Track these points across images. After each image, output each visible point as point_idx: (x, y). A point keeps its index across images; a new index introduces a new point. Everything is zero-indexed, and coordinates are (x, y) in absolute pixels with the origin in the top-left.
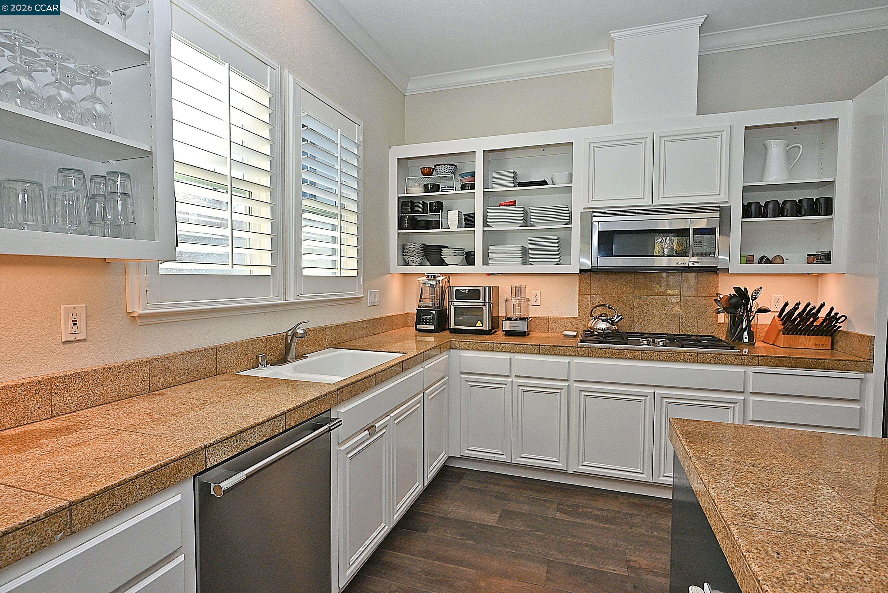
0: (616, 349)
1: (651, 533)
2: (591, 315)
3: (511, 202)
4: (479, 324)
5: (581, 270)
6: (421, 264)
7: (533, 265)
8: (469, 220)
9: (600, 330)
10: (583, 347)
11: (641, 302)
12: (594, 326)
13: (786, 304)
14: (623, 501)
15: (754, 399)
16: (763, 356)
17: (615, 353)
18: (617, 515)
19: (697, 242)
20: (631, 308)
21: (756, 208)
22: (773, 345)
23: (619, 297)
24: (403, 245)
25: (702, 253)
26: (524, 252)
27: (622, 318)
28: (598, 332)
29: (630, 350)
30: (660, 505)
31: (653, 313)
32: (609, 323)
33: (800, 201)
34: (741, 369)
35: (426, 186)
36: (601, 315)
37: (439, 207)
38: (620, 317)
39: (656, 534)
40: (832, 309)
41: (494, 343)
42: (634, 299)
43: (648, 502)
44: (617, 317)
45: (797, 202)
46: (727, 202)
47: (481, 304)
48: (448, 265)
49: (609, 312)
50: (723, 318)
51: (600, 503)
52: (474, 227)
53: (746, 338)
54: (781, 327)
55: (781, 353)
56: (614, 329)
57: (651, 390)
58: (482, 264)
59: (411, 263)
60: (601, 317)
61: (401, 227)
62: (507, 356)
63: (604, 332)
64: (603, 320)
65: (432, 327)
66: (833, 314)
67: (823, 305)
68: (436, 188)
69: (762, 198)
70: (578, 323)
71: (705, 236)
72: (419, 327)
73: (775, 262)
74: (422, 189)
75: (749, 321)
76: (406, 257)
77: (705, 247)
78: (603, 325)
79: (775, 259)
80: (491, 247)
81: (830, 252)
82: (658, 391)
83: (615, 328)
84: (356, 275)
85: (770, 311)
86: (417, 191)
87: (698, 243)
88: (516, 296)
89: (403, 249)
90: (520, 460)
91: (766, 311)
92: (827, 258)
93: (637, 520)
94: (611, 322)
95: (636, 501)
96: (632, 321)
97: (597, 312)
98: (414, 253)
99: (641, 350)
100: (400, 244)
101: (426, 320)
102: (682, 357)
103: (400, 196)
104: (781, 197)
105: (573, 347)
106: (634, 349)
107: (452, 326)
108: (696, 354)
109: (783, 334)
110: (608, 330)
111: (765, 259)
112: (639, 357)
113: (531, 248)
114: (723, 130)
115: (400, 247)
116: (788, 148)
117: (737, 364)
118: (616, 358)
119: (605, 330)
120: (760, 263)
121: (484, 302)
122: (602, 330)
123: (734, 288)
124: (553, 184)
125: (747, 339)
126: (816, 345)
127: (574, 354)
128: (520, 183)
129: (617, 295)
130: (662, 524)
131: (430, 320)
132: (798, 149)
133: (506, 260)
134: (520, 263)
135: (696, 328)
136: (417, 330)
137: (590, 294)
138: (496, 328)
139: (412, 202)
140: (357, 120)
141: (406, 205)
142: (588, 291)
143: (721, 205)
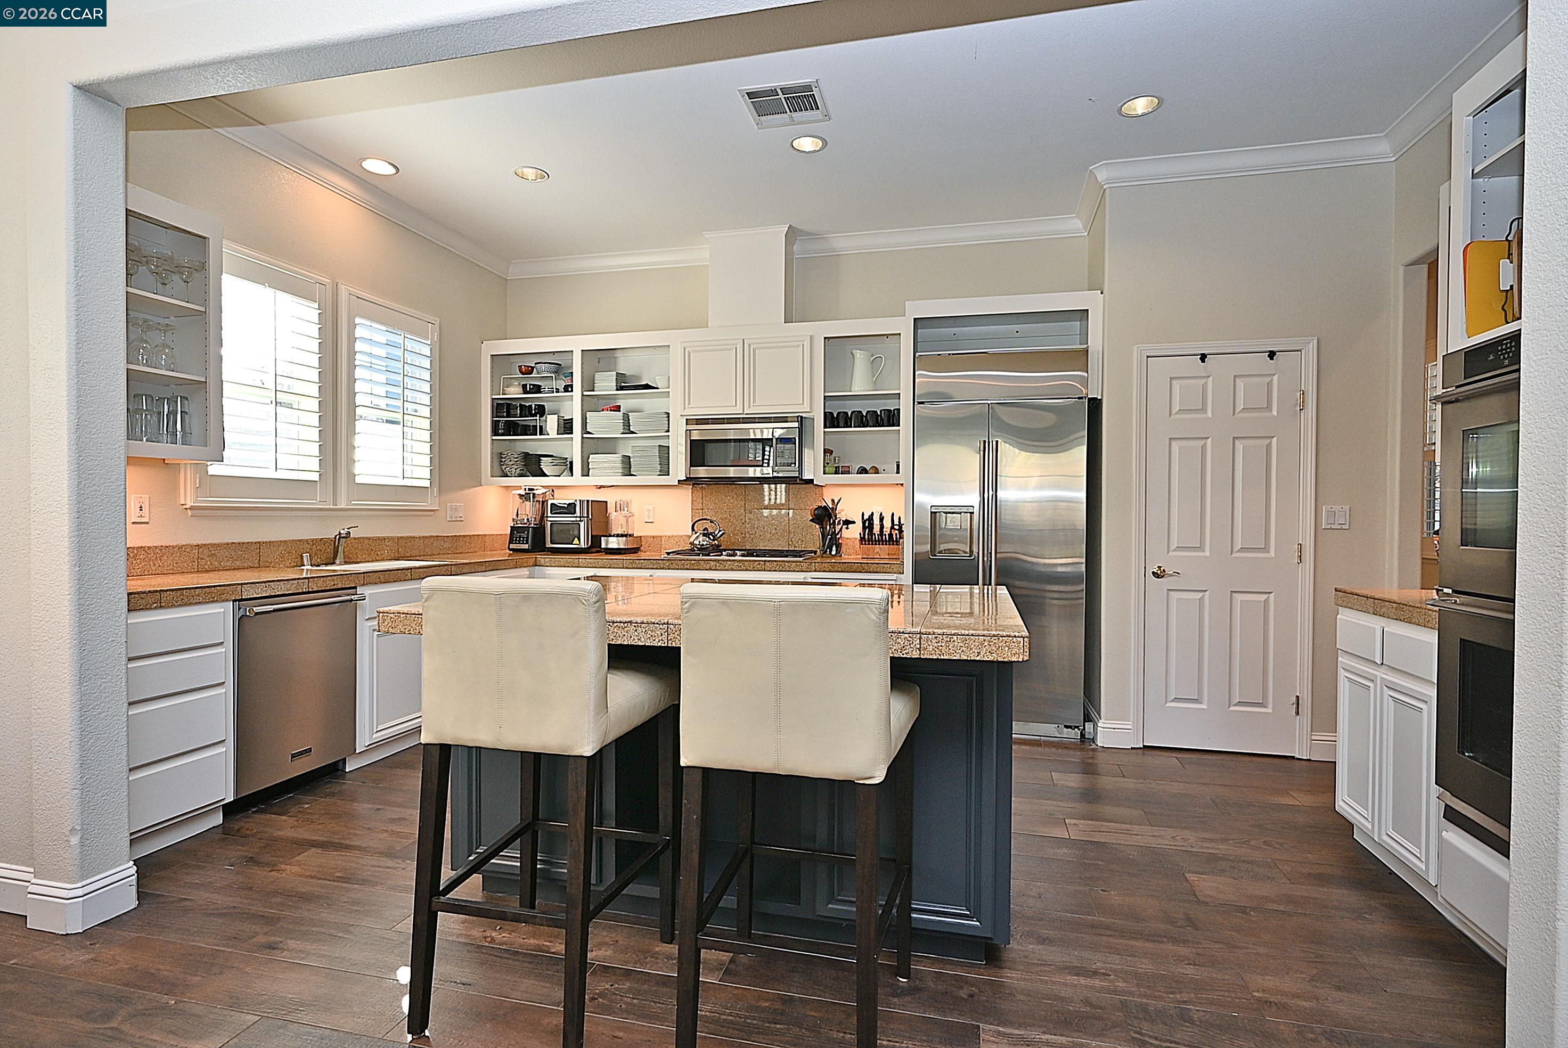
3: (613, 407)
4: (576, 541)
5: (683, 480)
6: (521, 475)
7: (635, 476)
8: (568, 426)
10: (664, 560)
11: (752, 516)
20: (743, 523)
24: (501, 454)
25: (784, 464)
26: (627, 461)
27: (723, 534)
31: (764, 528)
33: (881, 412)
35: (524, 386)
36: (703, 531)
37: (541, 411)
41: (579, 558)
45: (878, 413)
46: (810, 412)
47: (578, 519)
48: (548, 476)
52: (572, 433)
53: (834, 549)
58: (580, 474)
59: (509, 474)
61: (495, 432)
64: (703, 535)
65: (526, 546)
68: (538, 389)
69: (850, 408)
71: (787, 446)
72: (512, 546)
74: (521, 390)
76: (504, 467)
77: (786, 457)
80: (591, 456)
83: (715, 543)
84: (429, 486)
85: (855, 523)
86: (514, 392)
87: (780, 453)
89: (500, 459)
91: (851, 523)
96: (744, 538)
98: (511, 463)
100: (495, 451)
101: (520, 538)
103: (494, 397)
104: (864, 408)
106: (710, 559)
107: (549, 545)
111: (864, 469)
112: (714, 568)
113: (634, 457)
114: (804, 339)
115: (495, 456)
116: (872, 358)
121: (580, 517)
122: (701, 546)
124: (657, 390)
125: (836, 550)
126: (889, 554)
127: (655, 567)
128: (622, 386)
129: (729, 508)
131: (524, 538)
133: (608, 471)
134: (622, 474)
136: (510, 550)
137: (702, 509)
138: (595, 546)
139: (508, 405)
140: (432, 318)
141: (501, 408)
142: (700, 505)
143: (804, 415)
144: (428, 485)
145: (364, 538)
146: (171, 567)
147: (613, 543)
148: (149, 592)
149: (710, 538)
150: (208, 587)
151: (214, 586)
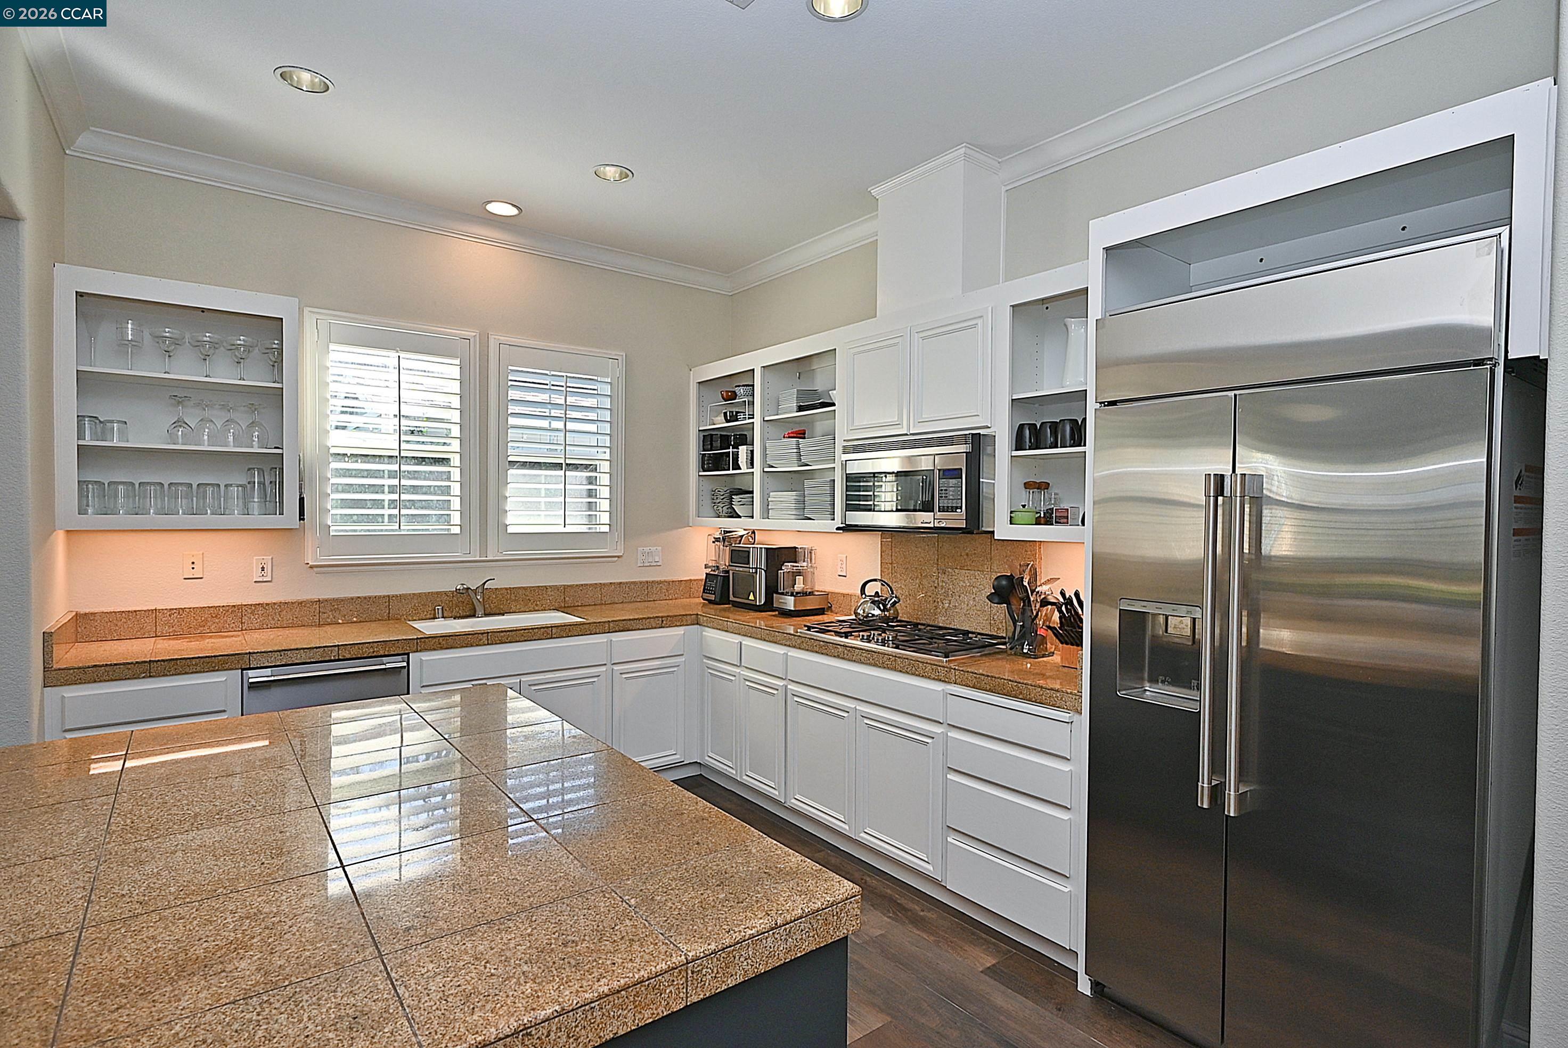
3: (796, 432)
4: (751, 596)
6: (727, 515)
11: (945, 578)
16: (961, 670)
25: (948, 508)
26: (802, 500)
34: (937, 686)
35: (726, 415)
37: (743, 441)
46: (989, 427)
47: (753, 571)
48: (741, 517)
52: (754, 467)
57: (851, 704)
58: (761, 517)
59: (718, 513)
61: (702, 467)
64: (873, 602)
65: (714, 598)
68: (736, 417)
71: (951, 481)
72: (706, 596)
74: (722, 418)
77: (951, 497)
80: (770, 494)
86: (720, 423)
87: (943, 491)
96: (936, 608)
100: (701, 488)
101: (712, 586)
103: (700, 429)
107: (731, 597)
113: (808, 495)
115: (700, 493)
121: (754, 568)
127: (788, 644)
128: (801, 406)
136: (704, 599)
137: (891, 564)
138: (768, 606)
139: (712, 435)
140: (614, 353)
141: (708, 439)
142: (889, 557)
143: (982, 432)
144: (608, 531)
145: (519, 588)
146: (291, 621)
147: (790, 603)
148: (137, 662)
149: (879, 608)
150: (207, 657)
151: (215, 656)
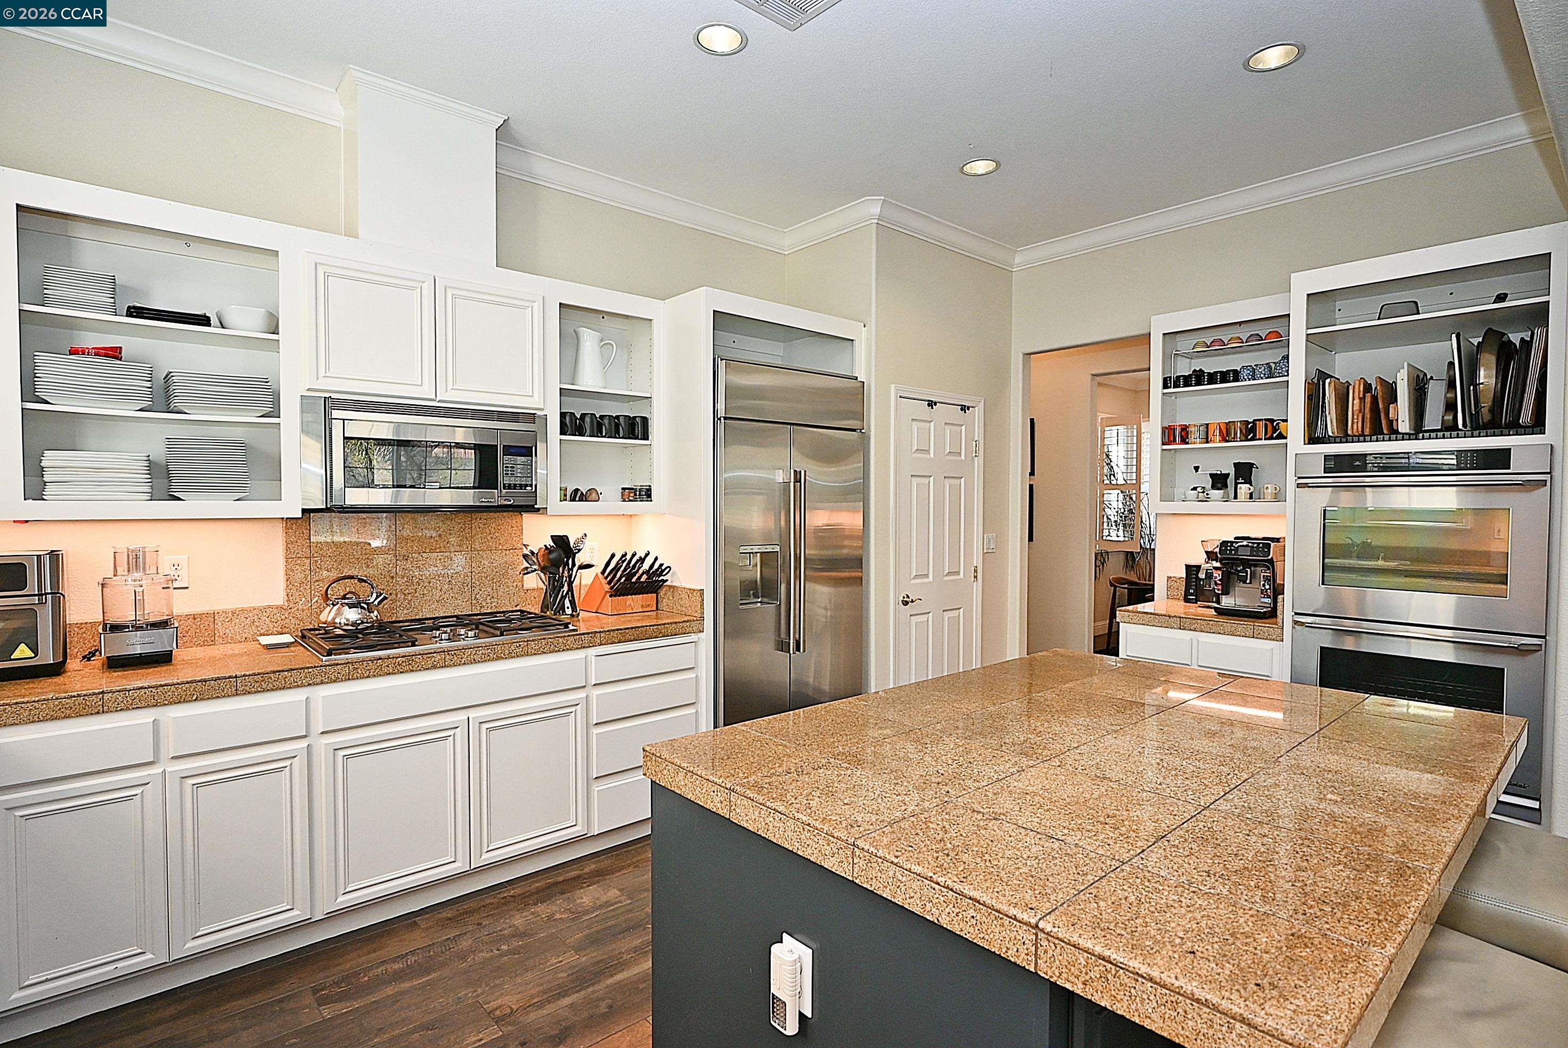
0: (402, 657)
1: (498, 950)
2: (326, 597)
3: (112, 349)
5: (304, 511)
7: (180, 499)
9: (347, 625)
10: (337, 664)
11: (409, 565)
12: (334, 619)
13: (613, 556)
14: (428, 925)
15: (599, 692)
16: (605, 631)
17: (399, 665)
18: (432, 953)
19: (507, 467)
20: (392, 577)
21: (571, 420)
22: (596, 612)
23: (368, 558)
25: (515, 485)
26: (156, 470)
27: (385, 598)
28: (344, 630)
29: (426, 654)
30: (488, 901)
31: (429, 583)
32: (362, 608)
33: (602, 417)
34: (580, 654)
36: (344, 598)
38: (382, 596)
39: (504, 947)
40: (656, 559)
41: (103, 692)
42: (397, 560)
43: (466, 906)
44: (377, 597)
45: (596, 418)
46: (542, 409)
47: (32, 600)
49: (363, 590)
50: (535, 582)
51: (393, 947)
53: (568, 608)
54: (607, 587)
55: (610, 623)
56: (375, 618)
57: (461, 716)
60: (343, 601)
62: (145, 717)
63: (357, 629)
64: (351, 606)
66: (656, 566)
67: (647, 555)
70: (286, 615)
71: (519, 458)
73: (589, 499)
75: (570, 584)
77: (519, 475)
78: (353, 615)
79: (590, 494)
80: (48, 452)
81: (650, 486)
82: (474, 714)
83: (377, 617)
85: (593, 566)
87: (509, 469)
88: (129, 571)
90: (193, 946)
91: (589, 566)
92: (647, 494)
93: (465, 943)
94: (365, 606)
95: (448, 913)
97: (338, 590)
99: (444, 651)
102: (507, 651)
105: (315, 667)
106: (433, 651)
108: (525, 644)
109: (611, 596)
110: (362, 622)
111: (579, 494)
113: (174, 461)
114: (534, 299)
116: (602, 344)
117: (577, 648)
118: (401, 672)
119: (359, 624)
120: (573, 500)
121: (39, 595)
122: (352, 626)
123: (552, 536)
124: (223, 327)
125: (570, 609)
126: (642, 606)
127: (319, 680)
128: (134, 307)
129: (366, 554)
130: (504, 929)
132: (610, 346)
133: (104, 488)
134: (147, 496)
135: (496, 600)
